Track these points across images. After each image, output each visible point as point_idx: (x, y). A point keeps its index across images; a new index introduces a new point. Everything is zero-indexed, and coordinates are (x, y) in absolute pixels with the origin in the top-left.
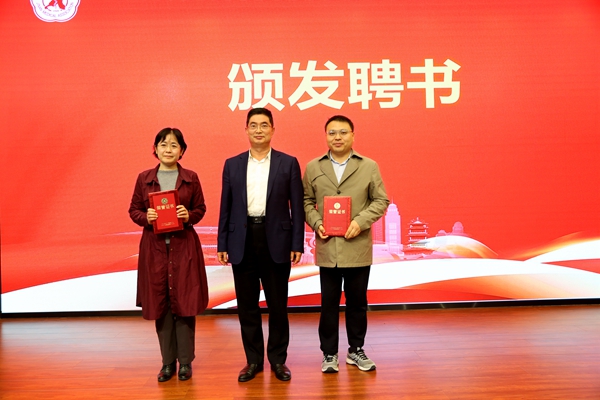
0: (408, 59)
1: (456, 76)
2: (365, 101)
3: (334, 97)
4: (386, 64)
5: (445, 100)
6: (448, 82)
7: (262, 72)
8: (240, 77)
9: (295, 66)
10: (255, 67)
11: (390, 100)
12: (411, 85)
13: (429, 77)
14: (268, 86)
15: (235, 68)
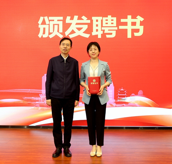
0: (120, 15)
1: (141, 23)
2: (99, 34)
3: (85, 32)
4: (110, 17)
5: (136, 34)
6: (138, 26)
7: (53, 20)
8: (44, 23)
9: (68, 18)
10: (50, 18)
11: (111, 34)
12: (121, 27)
13: (129, 24)
14: (56, 27)
15: (41, 19)
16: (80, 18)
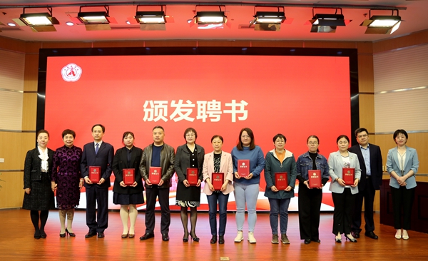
0: (224, 100)
1: (246, 108)
2: (204, 118)
3: (190, 116)
4: (214, 102)
5: (240, 118)
6: (242, 111)
7: (158, 104)
8: (149, 107)
9: (173, 102)
10: (156, 102)
11: (216, 118)
12: (225, 112)
13: (234, 108)
14: (161, 111)
15: (147, 102)
16: (184, 102)
